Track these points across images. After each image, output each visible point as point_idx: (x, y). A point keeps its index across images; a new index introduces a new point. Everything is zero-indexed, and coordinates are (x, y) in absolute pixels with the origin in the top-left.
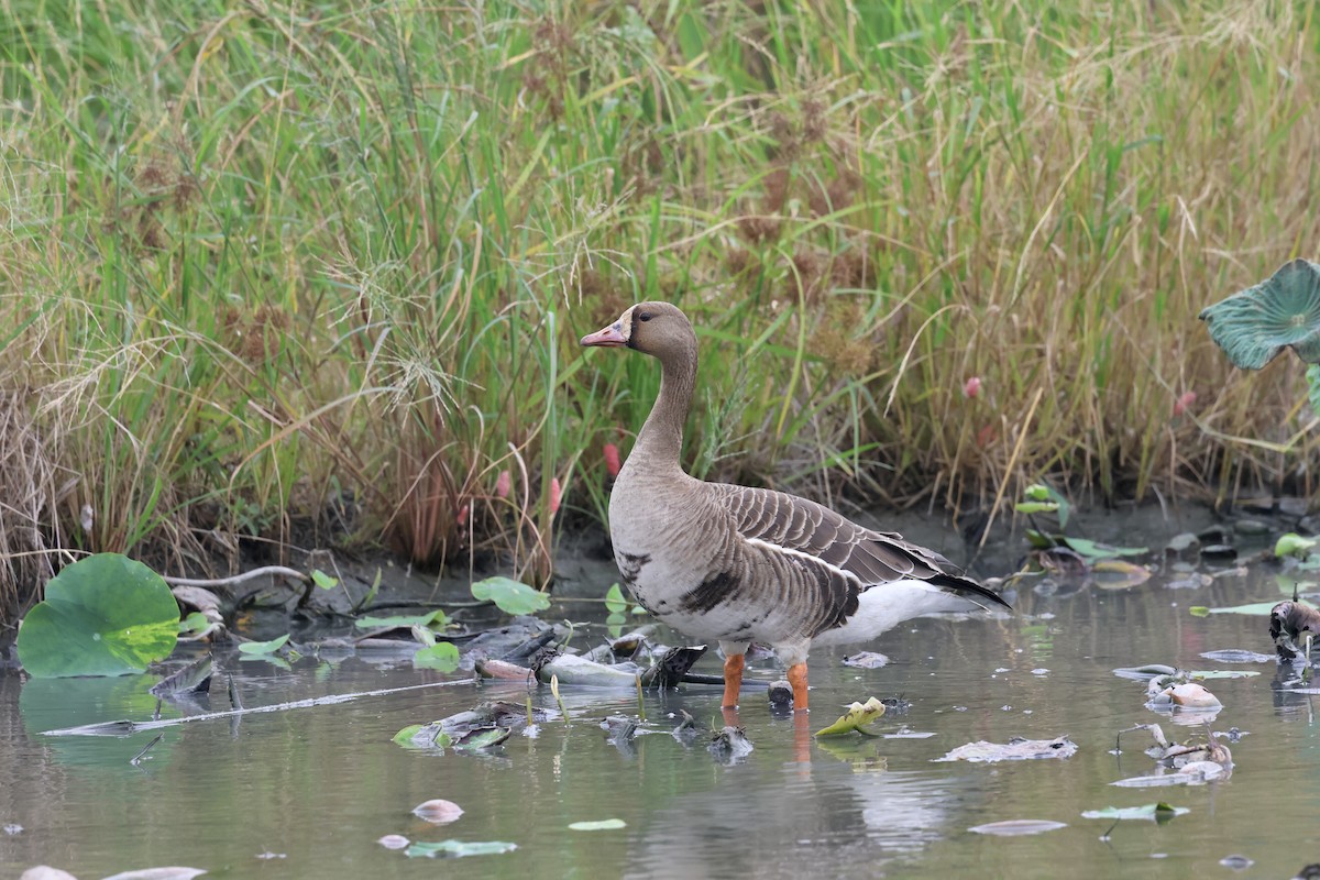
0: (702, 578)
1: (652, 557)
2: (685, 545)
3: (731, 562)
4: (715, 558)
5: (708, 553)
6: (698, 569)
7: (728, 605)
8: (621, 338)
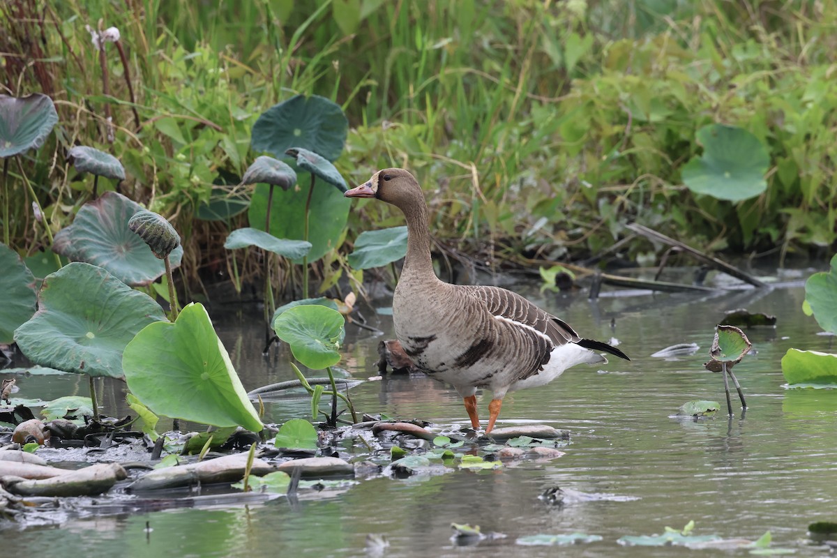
0: (470, 344)
1: (437, 336)
2: (459, 324)
3: (488, 331)
4: (479, 330)
5: (474, 327)
6: (468, 339)
7: (483, 361)
8: (371, 192)
